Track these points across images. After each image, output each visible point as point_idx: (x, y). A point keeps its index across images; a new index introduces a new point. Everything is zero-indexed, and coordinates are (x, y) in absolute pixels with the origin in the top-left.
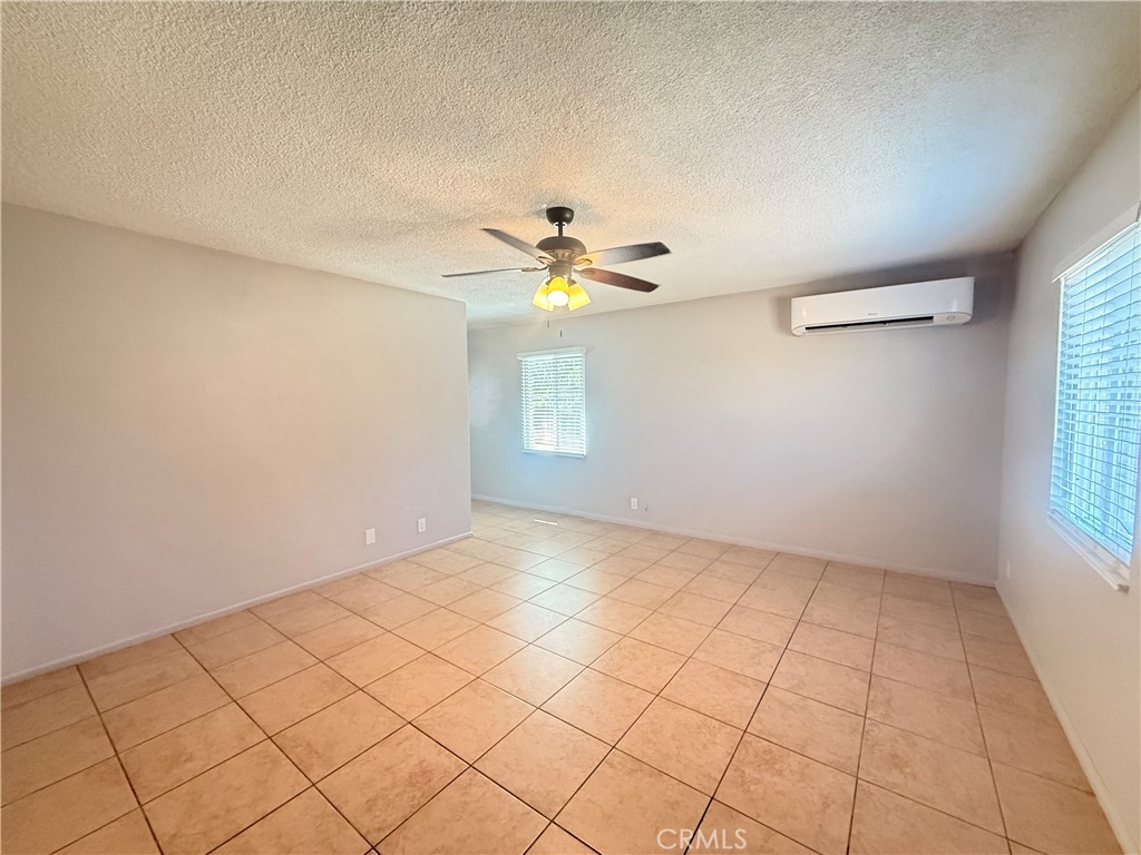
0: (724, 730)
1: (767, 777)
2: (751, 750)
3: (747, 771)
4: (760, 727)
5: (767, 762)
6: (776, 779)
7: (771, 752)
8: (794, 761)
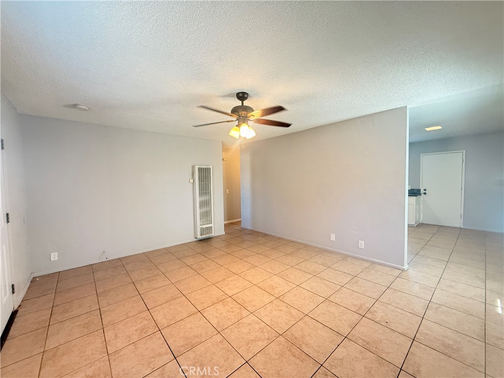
0: (166, 324)
1: (139, 326)
2: (151, 327)
3: (147, 322)
4: (157, 336)
5: (143, 329)
6: (136, 328)
7: (145, 333)
8: (135, 338)
